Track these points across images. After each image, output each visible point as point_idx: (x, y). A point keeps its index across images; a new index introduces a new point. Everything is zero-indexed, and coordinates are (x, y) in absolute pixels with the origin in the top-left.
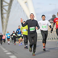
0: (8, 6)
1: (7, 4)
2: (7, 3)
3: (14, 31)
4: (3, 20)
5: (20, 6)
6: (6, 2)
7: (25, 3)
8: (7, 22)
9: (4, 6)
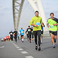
0: (20, 6)
2: (19, 4)
3: (29, 26)
4: (15, 19)
5: (31, 6)
6: (17, 3)
7: (35, 3)
8: (19, 20)
9: (16, 6)
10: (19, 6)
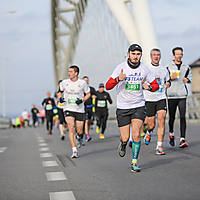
0: (74, 13)
1: (72, 6)
2: (71, 2)
4: (57, 53)
7: (126, 2)
8: (70, 59)
9: (63, 11)
10: (73, 10)
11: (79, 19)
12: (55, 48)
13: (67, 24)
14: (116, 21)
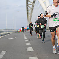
1: (31, 3)
11: (33, 6)
12: (28, 13)
13: (30, 8)
14: (42, 7)
